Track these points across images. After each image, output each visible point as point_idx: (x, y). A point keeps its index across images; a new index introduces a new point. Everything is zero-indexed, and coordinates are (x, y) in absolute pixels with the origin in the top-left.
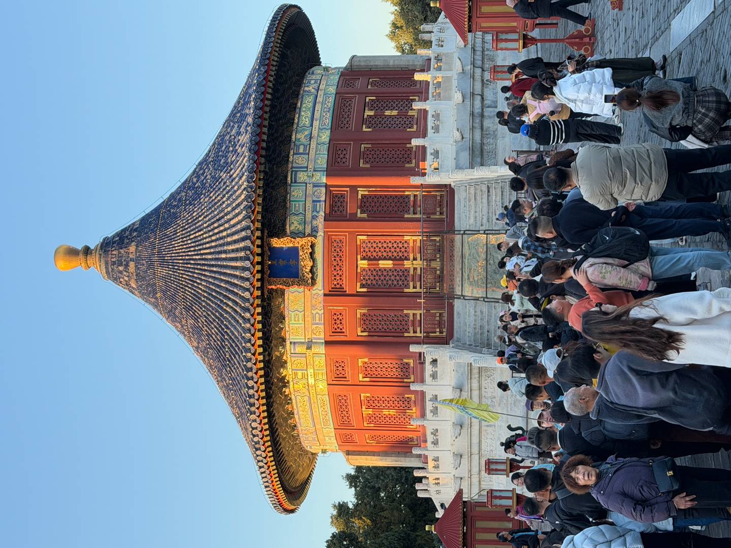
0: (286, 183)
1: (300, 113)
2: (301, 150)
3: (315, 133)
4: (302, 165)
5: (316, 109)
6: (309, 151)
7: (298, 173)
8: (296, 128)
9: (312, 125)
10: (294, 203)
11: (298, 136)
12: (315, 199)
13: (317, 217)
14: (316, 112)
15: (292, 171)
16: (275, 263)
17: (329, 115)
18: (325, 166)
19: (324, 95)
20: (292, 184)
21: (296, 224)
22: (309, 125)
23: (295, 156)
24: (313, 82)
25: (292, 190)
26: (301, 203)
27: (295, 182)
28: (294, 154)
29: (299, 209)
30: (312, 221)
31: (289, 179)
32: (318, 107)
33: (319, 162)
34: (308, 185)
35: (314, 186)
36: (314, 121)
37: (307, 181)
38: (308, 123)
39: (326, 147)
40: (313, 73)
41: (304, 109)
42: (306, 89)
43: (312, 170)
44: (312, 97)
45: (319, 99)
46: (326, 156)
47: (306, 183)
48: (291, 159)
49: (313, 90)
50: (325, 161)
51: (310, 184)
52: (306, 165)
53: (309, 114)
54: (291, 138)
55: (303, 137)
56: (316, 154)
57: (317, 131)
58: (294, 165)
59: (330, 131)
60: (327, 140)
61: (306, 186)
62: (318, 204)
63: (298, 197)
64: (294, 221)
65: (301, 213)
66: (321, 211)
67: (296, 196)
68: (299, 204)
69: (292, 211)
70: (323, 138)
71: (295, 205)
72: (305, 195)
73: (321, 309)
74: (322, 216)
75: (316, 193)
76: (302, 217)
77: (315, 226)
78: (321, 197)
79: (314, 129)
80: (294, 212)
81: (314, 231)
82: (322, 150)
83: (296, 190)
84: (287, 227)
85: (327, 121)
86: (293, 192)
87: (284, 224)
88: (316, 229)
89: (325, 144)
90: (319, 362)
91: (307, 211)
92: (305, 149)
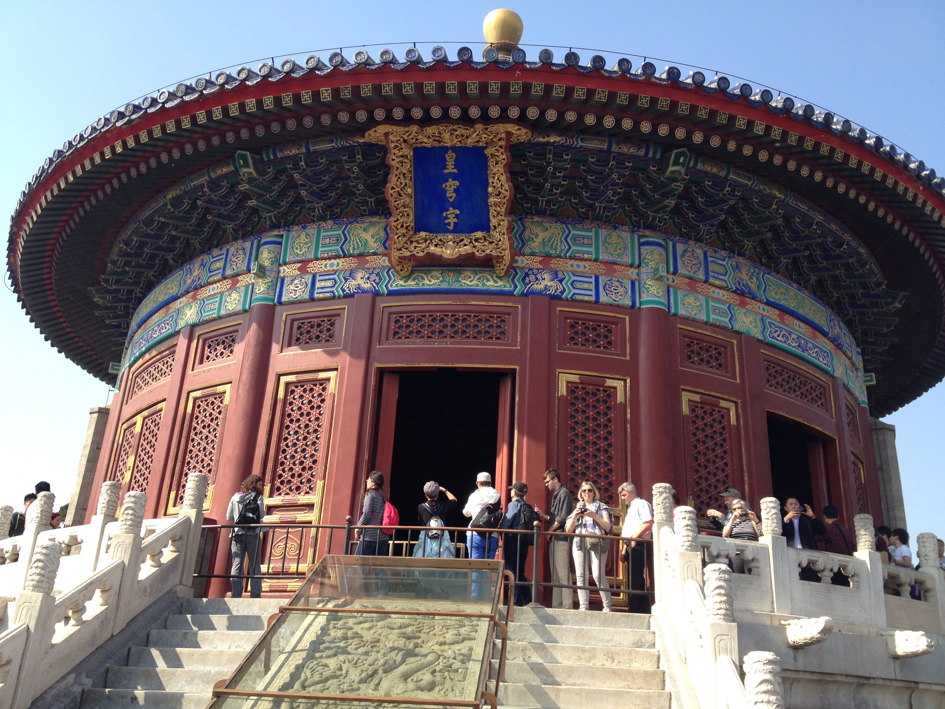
0: (639, 227)
1: (790, 286)
2: (714, 267)
3: (754, 306)
4: (679, 263)
6: (713, 285)
7: (664, 252)
8: (760, 271)
9: (768, 303)
10: (593, 234)
11: (744, 270)
12: (603, 280)
13: (561, 281)
14: (797, 322)
16: (450, 168)
17: (793, 346)
18: (681, 312)
19: (830, 352)
20: (636, 237)
21: (543, 235)
22: (768, 296)
23: (700, 251)
24: (848, 341)
25: (624, 234)
26: (592, 250)
27: (641, 244)
28: (705, 252)
29: (579, 245)
30: (550, 270)
31: (648, 233)
33: (691, 300)
34: (636, 271)
35: (633, 283)
36: (777, 312)
37: (643, 270)
38: (773, 297)
39: (724, 320)
42: (836, 321)
43: (670, 282)
44: (823, 323)
45: (820, 338)
46: (704, 318)
47: (639, 266)
48: (692, 243)
50: (693, 313)
51: (638, 274)
52: (681, 271)
53: (791, 305)
54: (739, 255)
55: (745, 277)
56: (706, 296)
57: (757, 311)
58: (680, 248)
59: (761, 338)
60: (740, 326)
61: (631, 266)
62: (593, 287)
63: (606, 245)
64: (550, 231)
65: (570, 247)
66: (574, 291)
67: (610, 241)
68: (590, 245)
69: (574, 229)
70: (745, 320)
71: (590, 238)
72: (611, 259)
73: (343, 291)
74: (562, 292)
75: (617, 284)
76: (559, 249)
77: (539, 277)
78: (607, 294)
79: (762, 306)
80: (573, 232)
81: (527, 275)
82: (717, 311)
83: (624, 243)
84: (536, 219)
85: (780, 338)
86: (619, 237)
87: (541, 213)
88: (532, 278)
89: (730, 320)
90: (234, 300)
91: (572, 262)
92: (718, 276)
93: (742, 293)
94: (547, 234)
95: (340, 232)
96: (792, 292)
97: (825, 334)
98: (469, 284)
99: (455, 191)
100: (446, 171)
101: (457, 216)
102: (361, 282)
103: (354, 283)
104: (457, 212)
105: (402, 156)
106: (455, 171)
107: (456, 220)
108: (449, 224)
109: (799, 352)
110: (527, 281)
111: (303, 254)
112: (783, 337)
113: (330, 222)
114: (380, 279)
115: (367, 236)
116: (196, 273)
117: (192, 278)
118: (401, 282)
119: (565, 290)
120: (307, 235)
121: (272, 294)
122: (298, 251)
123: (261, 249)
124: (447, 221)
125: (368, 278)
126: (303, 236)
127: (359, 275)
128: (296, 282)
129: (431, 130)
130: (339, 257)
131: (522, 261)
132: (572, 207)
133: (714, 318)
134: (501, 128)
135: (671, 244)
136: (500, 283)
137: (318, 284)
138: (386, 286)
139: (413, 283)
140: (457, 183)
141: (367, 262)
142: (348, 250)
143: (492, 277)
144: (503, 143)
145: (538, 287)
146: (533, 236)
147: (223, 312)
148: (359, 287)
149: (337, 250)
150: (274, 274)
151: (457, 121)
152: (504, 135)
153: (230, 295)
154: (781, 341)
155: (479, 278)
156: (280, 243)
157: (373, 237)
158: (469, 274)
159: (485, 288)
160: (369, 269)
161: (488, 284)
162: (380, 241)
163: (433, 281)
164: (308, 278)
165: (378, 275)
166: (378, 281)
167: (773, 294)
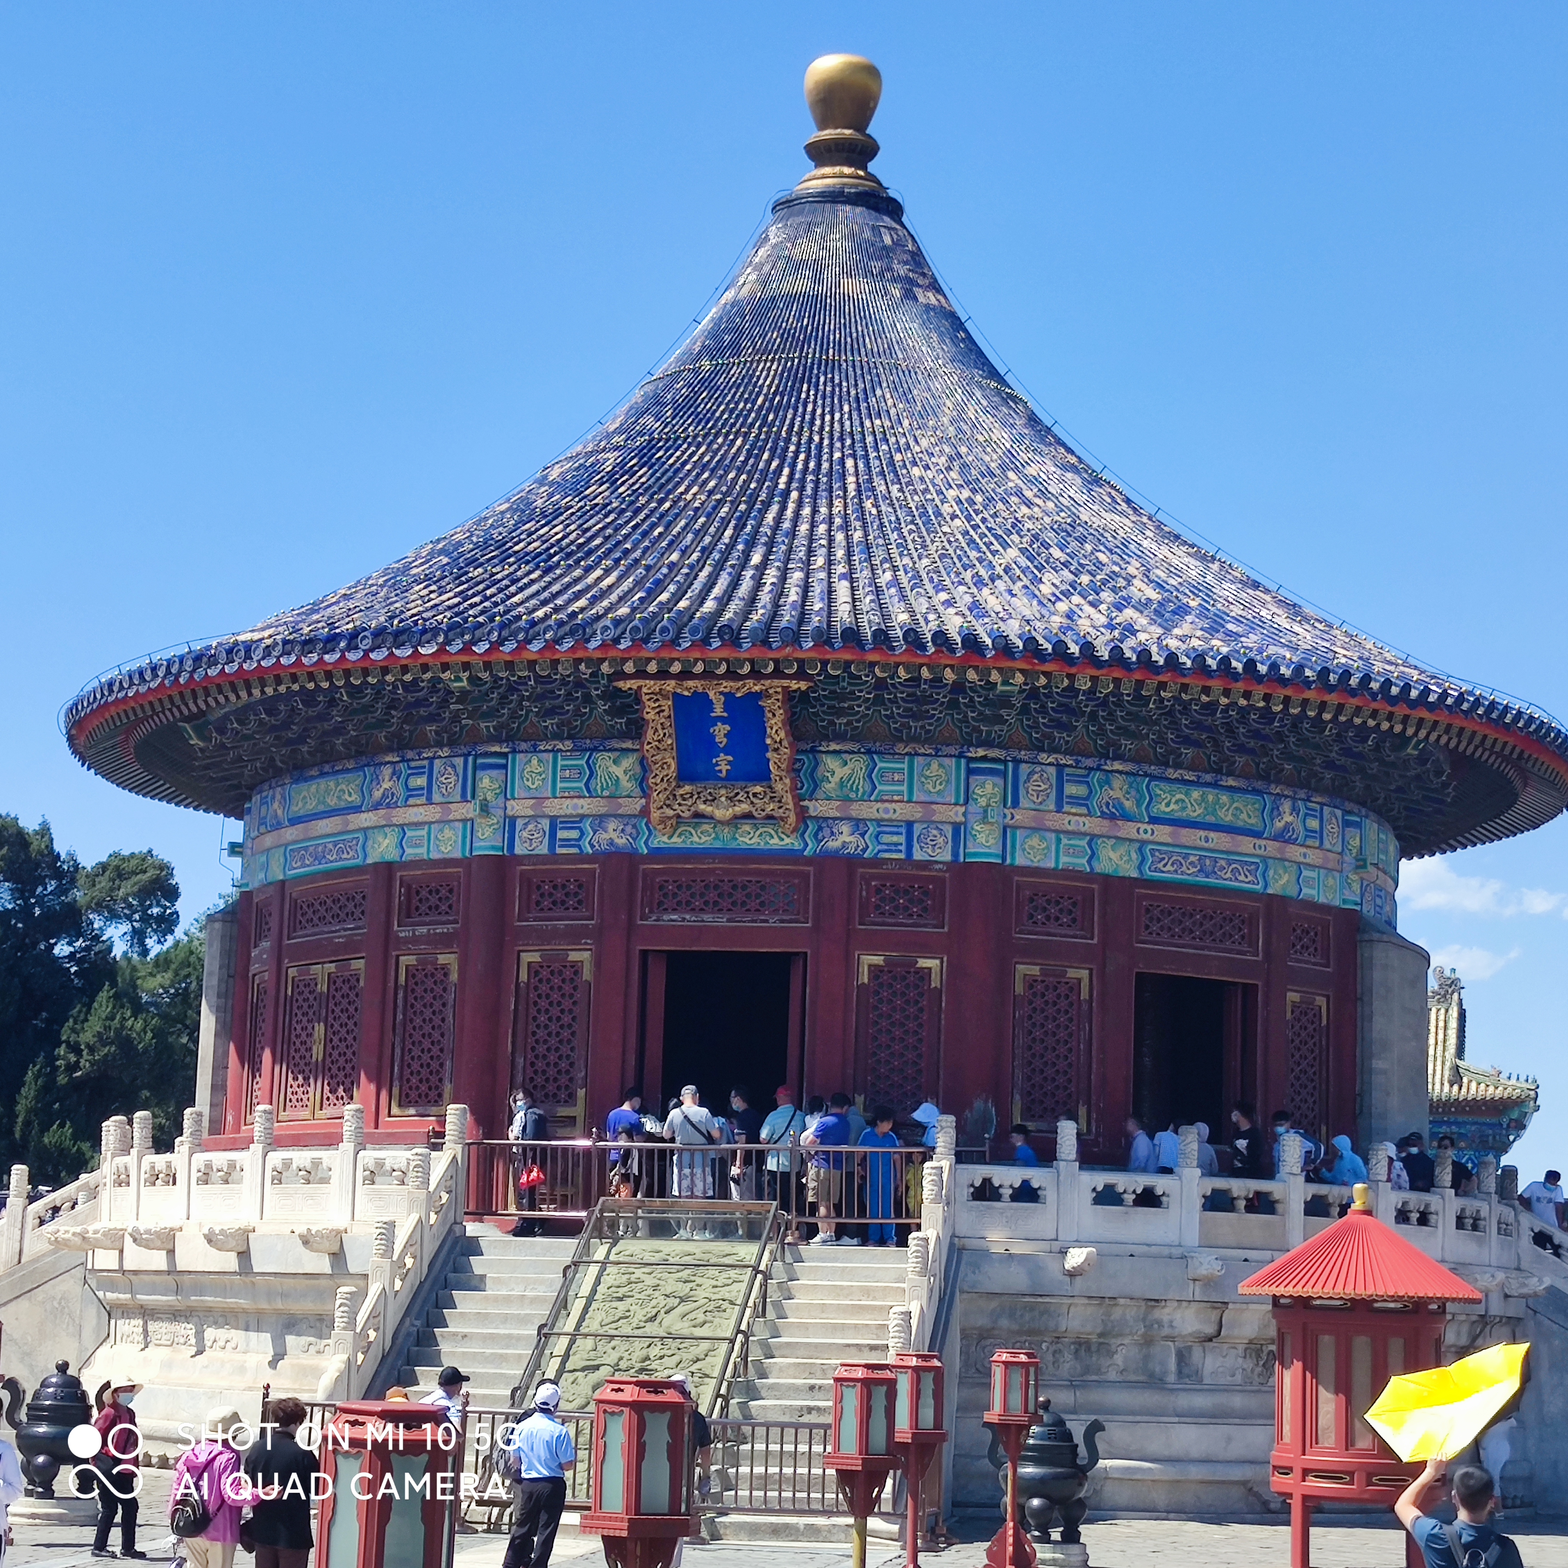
0: (971, 744)
1: (1197, 784)
2: (1071, 789)
3: (1129, 830)
4: (1022, 792)
5: (1212, 835)
6: (1069, 813)
7: (1000, 781)
8: (1146, 775)
9: (1153, 820)
10: (905, 766)
11: (1118, 782)
12: (917, 829)
13: (863, 835)
14: (1202, 833)
15: (1005, 762)
16: (719, 711)
17: (1189, 874)
18: (1020, 860)
19: (1264, 859)
20: (963, 761)
21: (841, 772)
22: (1154, 811)
23: (1052, 770)
24: (1314, 824)
25: (947, 761)
26: (904, 788)
27: (970, 772)
28: (1060, 767)
29: (887, 783)
30: (849, 819)
31: (981, 752)
32: (1218, 840)
33: (1034, 841)
34: (961, 809)
35: (956, 828)
36: (1167, 829)
37: (972, 807)
38: (1162, 808)
39: (1081, 863)
40: (1347, 824)
41: (1210, 798)
42: (1286, 806)
43: (1007, 820)
44: (1253, 821)
45: (1246, 844)
46: (1051, 864)
47: (966, 802)
48: (1043, 757)
49: (1279, 825)
50: (1035, 860)
51: (964, 814)
52: (1024, 802)
53: (1195, 813)
54: (1114, 759)
55: (1117, 794)
56: (1057, 832)
57: (1134, 835)
58: (1024, 768)
59: (1135, 874)
60: (1103, 866)
61: (956, 804)
62: (902, 839)
63: (923, 779)
64: (850, 765)
65: (874, 787)
66: (880, 847)
67: (928, 773)
68: (901, 782)
69: (882, 761)
70: (1112, 855)
71: (900, 771)
72: (928, 799)
73: (592, 846)
74: (864, 850)
75: (935, 832)
76: (861, 790)
77: (835, 830)
78: (921, 848)
79: (1143, 827)
80: (880, 765)
81: (820, 829)
82: (1071, 851)
83: (946, 774)
84: (834, 746)
85: (1169, 867)
86: (941, 765)
87: (840, 737)
88: (826, 832)
89: (1089, 862)
90: (450, 839)
91: (879, 805)
92: (1076, 801)
93: (1112, 817)
94: (847, 770)
95: (583, 762)
96: (1196, 794)
97: (1258, 835)
98: (749, 842)
99: (725, 735)
100: (713, 715)
101: (729, 763)
102: (614, 835)
103: (605, 836)
104: (730, 758)
105: (659, 706)
106: (725, 714)
107: (729, 767)
108: (720, 771)
109: (1202, 879)
110: (820, 836)
111: (536, 789)
112: (1172, 865)
113: (569, 745)
114: (638, 833)
115: (618, 771)
116: (386, 785)
117: (382, 790)
118: (665, 839)
119: (868, 847)
120: (540, 761)
121: (501, 840)
122: (529, 784)
123: (480, 774)
124: (717, 768)
125: (623, 831)
126: (535, 761)
127: (612, 825)
128: (530, 827)
129: (691, 683)
130: (584, 797)
131: (816, 808)
132: (883, 721)
133: (1065, 861)
134: (776, 682)
135: (1010, 765)
136: (787, 840)
137: (561, 834)
138: (646, 843)
139: (679, 840)
140: (728, 728)
141: (620, 806)
142: (595, 789)
143: (776, 832)
144: (780, 697)
145: (833, 844)
146: (829, 775)
147: (434, 855)
148: (611, 842)
149: (580, 788)
150: (501, 812)
151: (723, 677)
152: (779, 690)
153: (441, 831)
154: (1169, 872)
155: (761, 835)
156: (505, 767)
157: (625, 772)
158: (747, 828)
159: (768, 847)
160: (621, 816)
161: (772, 842)
162: (636, 780)
163: (704, 839)
164: (545, 824)
165: (634, 826)
166: (635, 835)
167: (1162, 807)
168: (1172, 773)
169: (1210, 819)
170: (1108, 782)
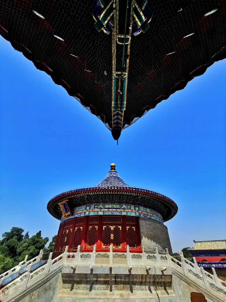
2: (96, 206)
3: (103, 210)
7: (89, 207)
8: (105, 204)
9: (105, 208)
10: (81, 207)
14: (111, 209)
17: (110, 214)
18: (90, 215)
19: (121, 211)
24: (129, 207)
27: (86, 206)
31: (88, 204)
32: (114, 210)
33: (92, 212)
35: (85, 212)
40: (135, 207)
41: (113, 205)
42: (124, 205)
43: (89, 211)
44: (119, 207)
45: (118, 210)
46: (93, 215)
47: (86, 210)
48: (94, 204)
49: (123, 207)
52: (91, 209)
56: (94, 211)
58: (92, 205)
59: (103, 215)
60: (99, 214)
62: (80, 215)
65: (79, 210)
67: (83, 207)
68: (81, 209)
72: (83, 210)
75: (83, 213)
78: (82, 215)
80: (79, 207)
82: (96, 213)
91: (79, 212)
92: (96, 208)
93: (100, 209)
94: (77, 209)
96: (110, 205)
97: (120, 209)
105: (61, 206)
109: (112, 214)
110: (74, 216)
119: (77, 216)
135: (90, 205)
154: (107, 214)
161: (71, 217)
167: (106, 207)
168: (108, 203)
169: (112, 207)
170: (100, 205)
